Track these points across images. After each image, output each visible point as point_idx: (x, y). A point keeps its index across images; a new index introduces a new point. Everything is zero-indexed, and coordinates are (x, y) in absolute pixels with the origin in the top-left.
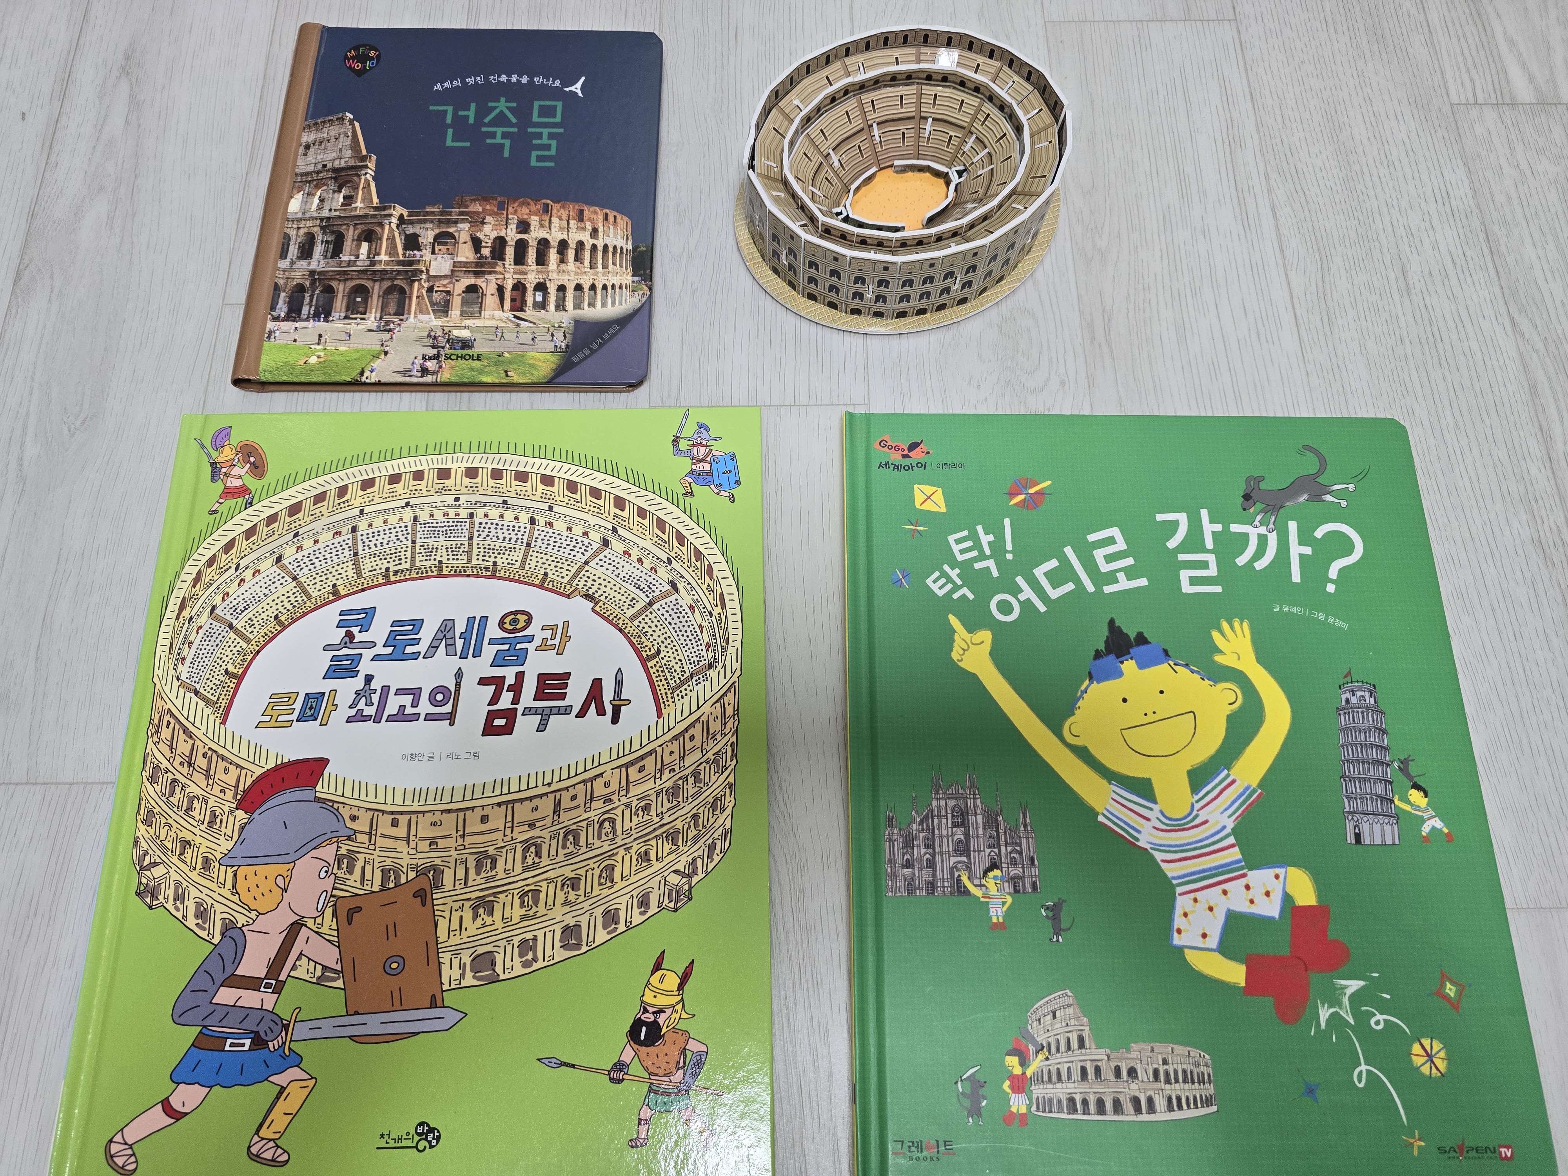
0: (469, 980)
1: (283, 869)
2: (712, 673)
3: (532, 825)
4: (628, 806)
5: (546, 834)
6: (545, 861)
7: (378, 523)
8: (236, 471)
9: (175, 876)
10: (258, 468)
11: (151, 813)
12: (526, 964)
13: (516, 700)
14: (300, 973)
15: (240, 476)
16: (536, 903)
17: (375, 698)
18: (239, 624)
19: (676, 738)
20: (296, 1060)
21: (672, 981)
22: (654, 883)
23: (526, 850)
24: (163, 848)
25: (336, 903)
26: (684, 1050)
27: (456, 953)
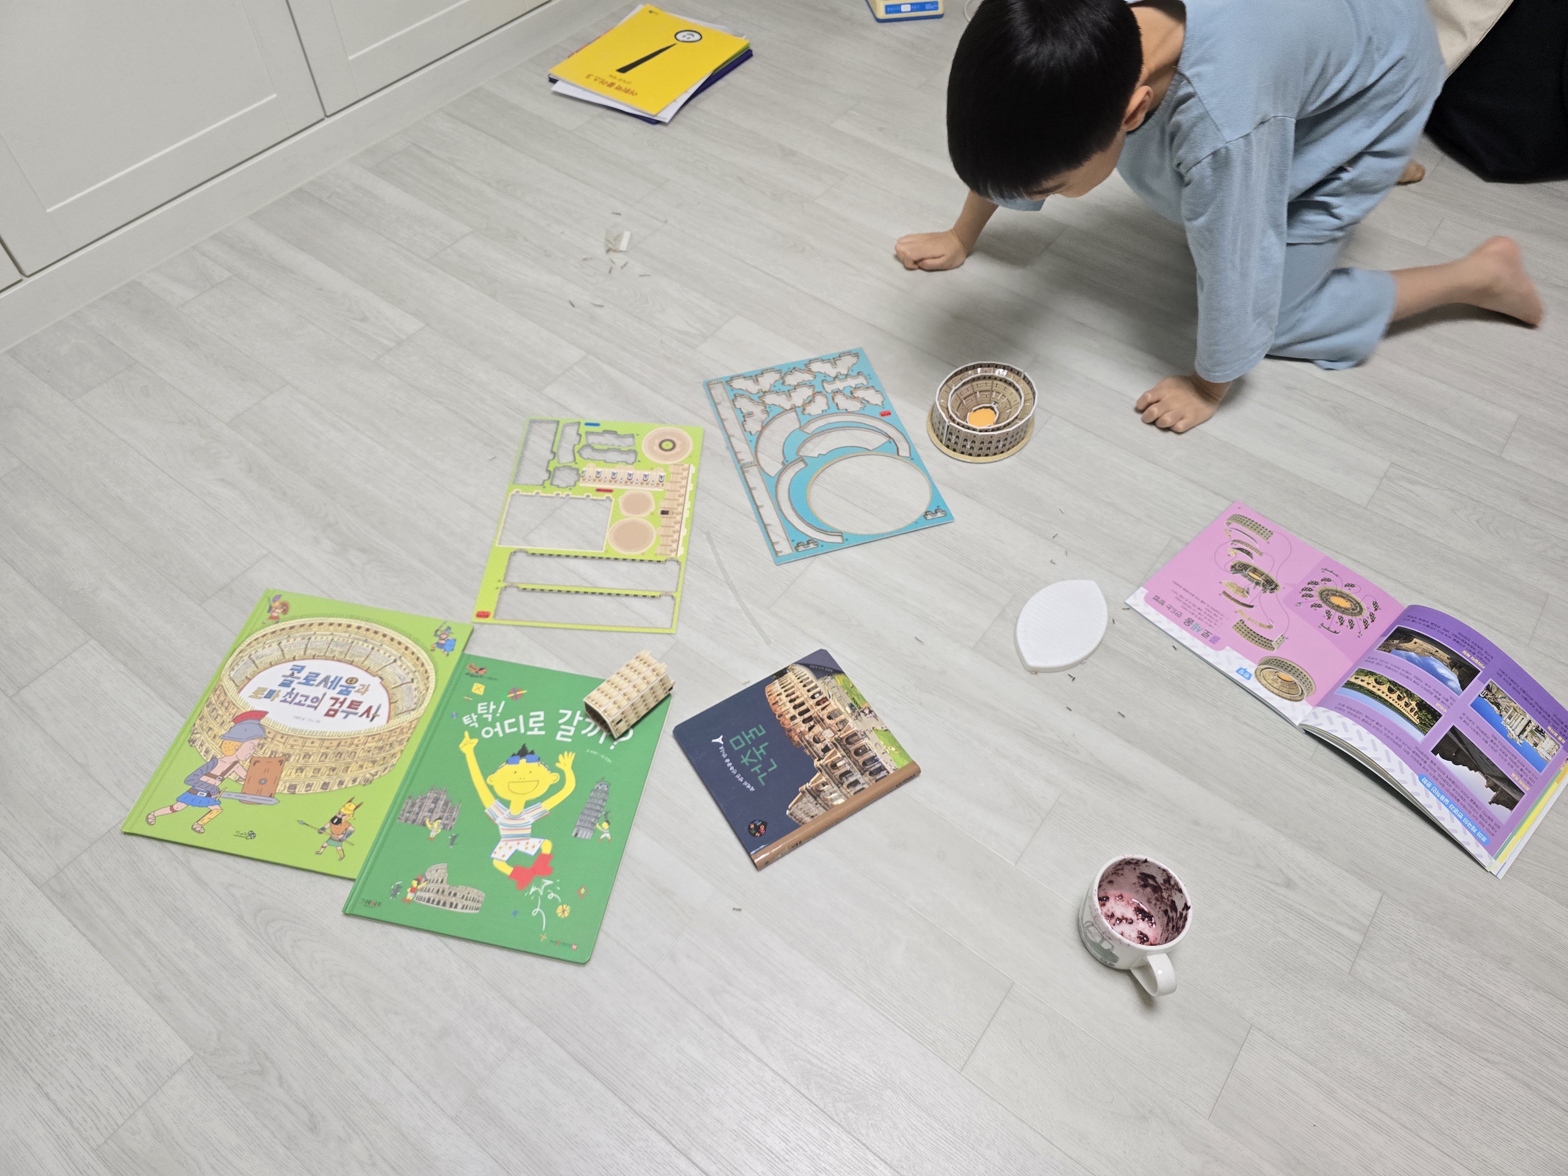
0: (286, 791)
1: (239, 744)
2: (413, 713)
3: (328, 748)
4: (363, 749)
5: (331, 752)
6: (327, 760)
7: (319, 638)
8: (278, 611)
9: (203, 738)
10: (285, 612)
11: (203, 717)
12: (306, 791)
13: (340, 707)
14: (231, 777)
15: (278, 612)
16: (318, 772)
17: (293, 696)
18: (257, 662)
19: (390, 731)
20: (219, 803)
21: (353, 807)
22: (361, 775)
23: (322, 755)
24: (202, 728)
25: (252, 758)
26: (346, 829)
27: (285, 782)
